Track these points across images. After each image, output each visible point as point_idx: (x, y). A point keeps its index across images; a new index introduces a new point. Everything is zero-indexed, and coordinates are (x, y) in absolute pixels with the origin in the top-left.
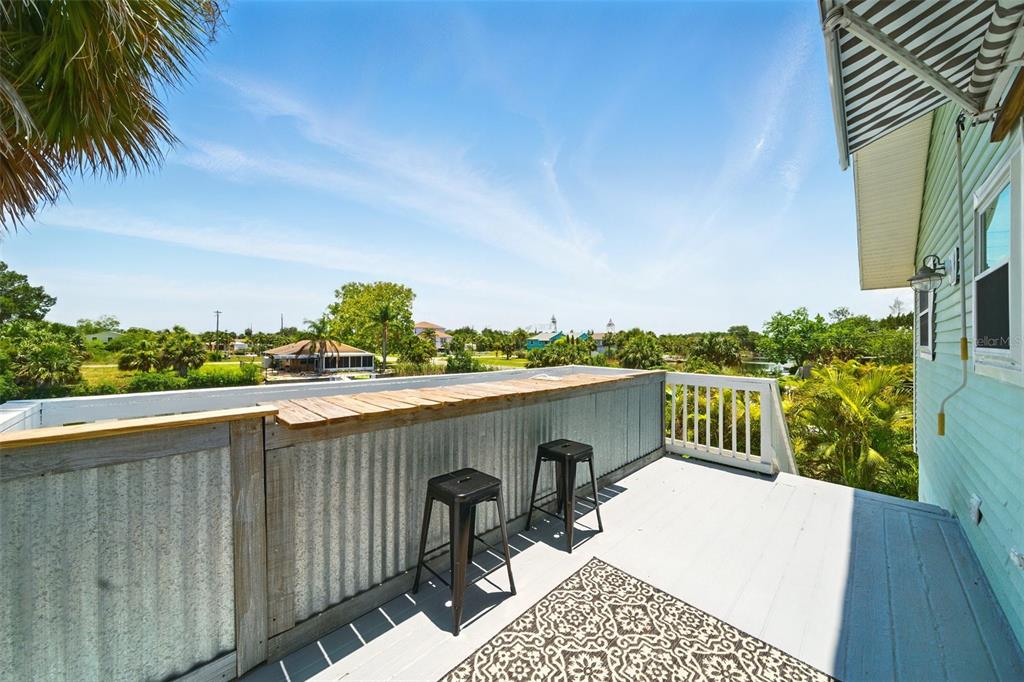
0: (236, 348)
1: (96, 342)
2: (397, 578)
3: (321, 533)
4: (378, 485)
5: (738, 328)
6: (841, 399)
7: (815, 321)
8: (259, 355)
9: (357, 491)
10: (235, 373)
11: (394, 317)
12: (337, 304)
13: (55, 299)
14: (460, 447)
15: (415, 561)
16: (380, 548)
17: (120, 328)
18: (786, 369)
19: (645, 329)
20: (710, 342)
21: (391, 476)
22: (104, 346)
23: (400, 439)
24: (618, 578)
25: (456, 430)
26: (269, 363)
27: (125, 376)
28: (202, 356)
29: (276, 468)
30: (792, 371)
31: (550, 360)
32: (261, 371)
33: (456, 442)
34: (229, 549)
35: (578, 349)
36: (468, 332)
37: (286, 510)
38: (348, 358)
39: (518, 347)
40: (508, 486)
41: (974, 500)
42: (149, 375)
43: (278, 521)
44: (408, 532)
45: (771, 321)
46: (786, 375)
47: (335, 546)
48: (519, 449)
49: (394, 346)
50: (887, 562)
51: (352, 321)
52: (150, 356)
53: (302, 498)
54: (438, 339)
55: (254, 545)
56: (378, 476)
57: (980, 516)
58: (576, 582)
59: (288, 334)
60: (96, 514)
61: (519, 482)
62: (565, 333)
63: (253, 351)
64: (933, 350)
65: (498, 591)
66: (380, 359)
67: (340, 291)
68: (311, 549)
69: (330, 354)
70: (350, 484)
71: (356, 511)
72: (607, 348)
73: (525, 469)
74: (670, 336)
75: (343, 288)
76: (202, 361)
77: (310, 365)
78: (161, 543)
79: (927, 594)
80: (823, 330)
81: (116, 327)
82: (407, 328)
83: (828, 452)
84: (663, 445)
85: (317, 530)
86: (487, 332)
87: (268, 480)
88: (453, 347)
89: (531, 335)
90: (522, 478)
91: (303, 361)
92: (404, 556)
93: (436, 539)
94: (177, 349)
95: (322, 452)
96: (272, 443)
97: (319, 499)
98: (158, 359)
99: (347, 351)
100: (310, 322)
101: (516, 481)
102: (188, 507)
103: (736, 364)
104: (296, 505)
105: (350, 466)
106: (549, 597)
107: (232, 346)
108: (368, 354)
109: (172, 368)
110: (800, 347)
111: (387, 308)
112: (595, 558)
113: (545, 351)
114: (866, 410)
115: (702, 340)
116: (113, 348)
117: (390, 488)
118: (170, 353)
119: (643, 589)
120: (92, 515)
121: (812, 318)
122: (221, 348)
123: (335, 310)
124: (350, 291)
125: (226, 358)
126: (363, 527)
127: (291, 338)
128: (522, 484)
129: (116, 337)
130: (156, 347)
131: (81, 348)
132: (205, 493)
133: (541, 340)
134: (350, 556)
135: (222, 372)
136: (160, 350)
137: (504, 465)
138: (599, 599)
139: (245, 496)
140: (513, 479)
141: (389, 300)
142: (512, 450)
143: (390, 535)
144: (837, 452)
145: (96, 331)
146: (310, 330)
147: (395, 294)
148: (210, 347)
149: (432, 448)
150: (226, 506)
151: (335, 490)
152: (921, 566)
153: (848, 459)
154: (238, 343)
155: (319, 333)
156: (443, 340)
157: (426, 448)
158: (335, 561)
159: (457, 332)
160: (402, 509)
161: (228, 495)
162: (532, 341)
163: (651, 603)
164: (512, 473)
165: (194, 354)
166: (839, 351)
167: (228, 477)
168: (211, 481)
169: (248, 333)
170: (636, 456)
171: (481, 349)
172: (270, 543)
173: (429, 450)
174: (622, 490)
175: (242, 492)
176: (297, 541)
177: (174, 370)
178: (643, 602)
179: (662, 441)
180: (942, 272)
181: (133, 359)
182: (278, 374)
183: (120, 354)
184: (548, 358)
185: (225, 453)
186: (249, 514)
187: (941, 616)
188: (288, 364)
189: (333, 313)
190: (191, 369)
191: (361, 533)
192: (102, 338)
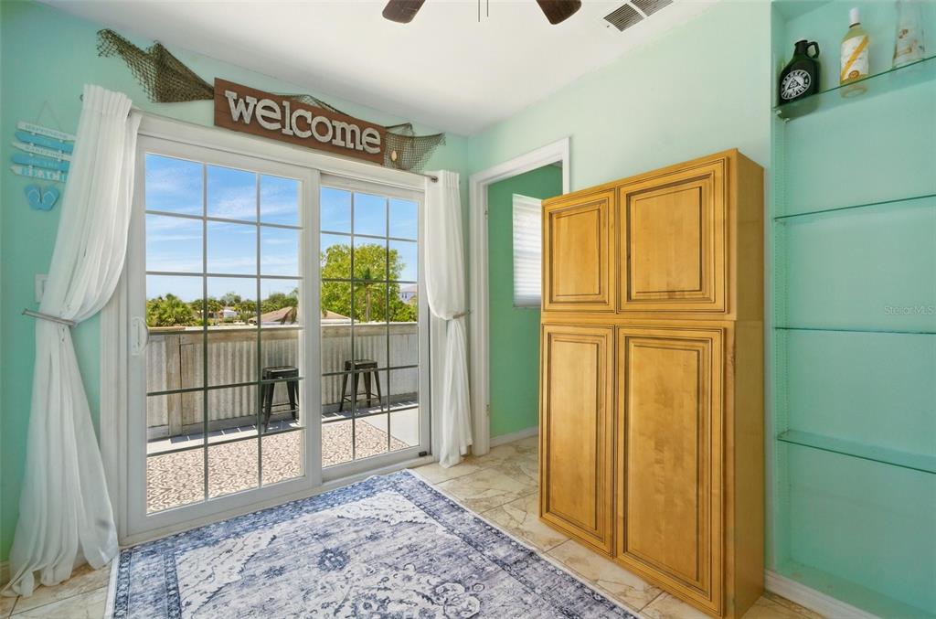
0: (225, 316)
28: (192, 323)
59: (276, 300)
63: (242, 319)
75: (328, 251)
87: (181, 357)
107: (222, 314)
111: (368, 271)
118: (163, 321)
122: (211, 316)
127: (278, 304)
147: (379, 256)
148: (200, 315)
154: (227, 310)
169: (238, 300)
185: (164, 344)
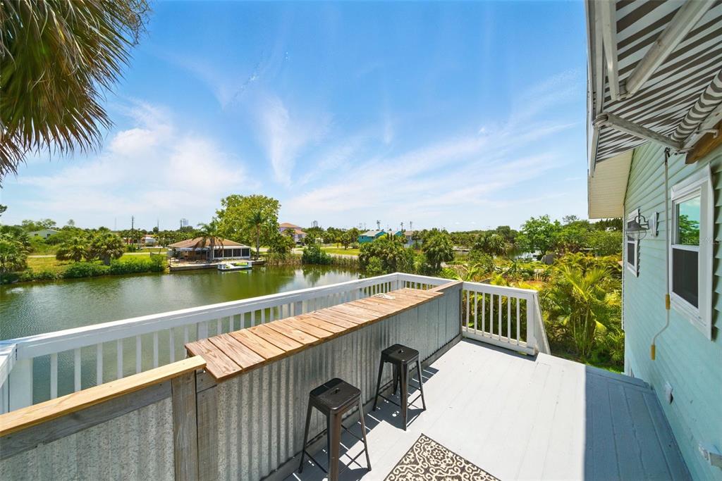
0: (146, 242)
1: (38, 238)
2: (288, 464)
3: (236, 443)
4: (274, 400)
5: (503, 227)
6: (573, 286)
7: (554, 224)
8: (164, 247)
9: (260, 407)
10: (147, 262)
11: (264, 220)
12: (223, 211)
13: (6, 208)
14: (330, 361)
15: (300, 448)
16: (276, 444)
17: (56, 226)
18: (534, 256)
19: (440, 228)
20: (486, 240)
21: (283, 391)
22: (45, 240)
23: (289, 364)
24: (440, 452)
25: (327, 350)
26: (172, 254)
27: (61, 264)
28: (122, 249)
29: (204, 404)
30: (539, 258)
31: (376, 252)
32: (167, 260)
33: (327, 357)
34: (172, 470)
35: (395, 244)
36: (317, 230)
37: (211, 432)
38: (231, 250)
39: (352, 240)
40: (361, 381)
41: (668, 387)
42: (81, 264)
43: (206, 441)
44: (295, 429)
45: (525, 223)
46: (535, 260)
47: (245, 449)
48: (368, 355)
49: (265, 241)
50: (613, 429)
51: (234, 223)
52: (82, 249)
53: (222, 420)
54: (296, 236)
55: (189, 464)
56: (274, 394)
57: (672, 399)
58: (411, 457)
59: (186, 232)
60: (76, 465)
61: (368, 377)
62: (386, 231)
63: (160, 244)
64: (638, 270)
65: (359, 467)
66: (255, 249)
67: (225, 200)
68: (228, 456)
69: (218, 247)
70: (255, 403)
71: (259, 421)
72: (414, 242)
73: (372, 367)
74: (457, 233)
75: (228, 199)
76: (121, 253)
77: (203, 256)
78: (122, 476)
79: (640, 456)
80: (559, 230)
81: (53, 226)
82: (274, 228)
83: (565, 322)
84: (460, 332)
85: (233, 441)
86: (331, 230)
87: (199, 414)
88: (307, 241)
89: (362, 232)
90: (370, 375)
91: (198, 253)
92: (292, 446)
93: (313, 429)
94: (102, 245)
95: (236, 385)
96: (201, 386)
97: (234, 418)
98: (87, 252)
99: (229, 245)
100: (202, 224)
101: (366, 377)
102: (142, 446)
103: (502, 255)
104: (219, 426)
105: (256, 390)
106: (394, 472)
107: (144, 240)
108: (245, 247)
109: (98, 258)
110: (545, 242)
111: (259, 213)
112: (422, 435)
113: (372, 246)
114: (589, 293)
115: (480, 239)
116: (51, 242)
117: (283, 400)
118: (98, 247)
119: (458, 461)
120: (72, 467)
121: (552, 223)
122: (135, 242)
123: (221, 214)
124: (232, 201)
125: (139, 250)
126: (264, 432)
127: (189, 234)
128: (370, 379)
129: (53, 233)
130: (85, 242)
131: (27, 245)
132: (155, 433)
133: (368, 235)
134: (255, 454)
135: (137, 261)
136: (89, 245)
137: (359, 367)
138: (428, 472)
139: (183, 430)
140: (364, 376)
141: (261, 209)
142: (364, 356)
143: (283, 433)
144: (570, 322)
145: (37, 229)
146: (202, 230)
147: (266, 204)
148: (127, 241)
149: (311, 366)
150: (169, 439)
151: (245, 410)
152: (635, 431)
153: (577, 326)
154: (148, 238)
155: (209, 232)
156: (300, 236)
157: (307, 367)
158: (245, 459)
159: (310, 229)
160: (291, 413)
161: (171, 431)
162: (363, 237)
163: (464, 473)
164: (364, 372)
165: (115, 248)
166: (569, 245)
167: (171, 417)
168: (158, 423)
169: (156, 230)
170: (444, 343)
171: (327, 241)
172: (200, 459)
173: (309, 367)
174: (435, 371)
175: (181, 429)
176: (219, 452)
177: (100, 259)
178: (458, 473)
179: (460, 328)
180: (646, 227)
181: (67, 252)
182: (179, 262)
183: (57, 247)
184: (374, 250)
185: (169, 401)
186: (186, 441)
187: (651, 475)
188: (187, 254)
189: (220, 217)
190: (113, 259)
191: (263, 436)
192: (42, 235)
